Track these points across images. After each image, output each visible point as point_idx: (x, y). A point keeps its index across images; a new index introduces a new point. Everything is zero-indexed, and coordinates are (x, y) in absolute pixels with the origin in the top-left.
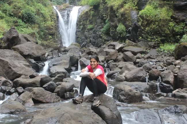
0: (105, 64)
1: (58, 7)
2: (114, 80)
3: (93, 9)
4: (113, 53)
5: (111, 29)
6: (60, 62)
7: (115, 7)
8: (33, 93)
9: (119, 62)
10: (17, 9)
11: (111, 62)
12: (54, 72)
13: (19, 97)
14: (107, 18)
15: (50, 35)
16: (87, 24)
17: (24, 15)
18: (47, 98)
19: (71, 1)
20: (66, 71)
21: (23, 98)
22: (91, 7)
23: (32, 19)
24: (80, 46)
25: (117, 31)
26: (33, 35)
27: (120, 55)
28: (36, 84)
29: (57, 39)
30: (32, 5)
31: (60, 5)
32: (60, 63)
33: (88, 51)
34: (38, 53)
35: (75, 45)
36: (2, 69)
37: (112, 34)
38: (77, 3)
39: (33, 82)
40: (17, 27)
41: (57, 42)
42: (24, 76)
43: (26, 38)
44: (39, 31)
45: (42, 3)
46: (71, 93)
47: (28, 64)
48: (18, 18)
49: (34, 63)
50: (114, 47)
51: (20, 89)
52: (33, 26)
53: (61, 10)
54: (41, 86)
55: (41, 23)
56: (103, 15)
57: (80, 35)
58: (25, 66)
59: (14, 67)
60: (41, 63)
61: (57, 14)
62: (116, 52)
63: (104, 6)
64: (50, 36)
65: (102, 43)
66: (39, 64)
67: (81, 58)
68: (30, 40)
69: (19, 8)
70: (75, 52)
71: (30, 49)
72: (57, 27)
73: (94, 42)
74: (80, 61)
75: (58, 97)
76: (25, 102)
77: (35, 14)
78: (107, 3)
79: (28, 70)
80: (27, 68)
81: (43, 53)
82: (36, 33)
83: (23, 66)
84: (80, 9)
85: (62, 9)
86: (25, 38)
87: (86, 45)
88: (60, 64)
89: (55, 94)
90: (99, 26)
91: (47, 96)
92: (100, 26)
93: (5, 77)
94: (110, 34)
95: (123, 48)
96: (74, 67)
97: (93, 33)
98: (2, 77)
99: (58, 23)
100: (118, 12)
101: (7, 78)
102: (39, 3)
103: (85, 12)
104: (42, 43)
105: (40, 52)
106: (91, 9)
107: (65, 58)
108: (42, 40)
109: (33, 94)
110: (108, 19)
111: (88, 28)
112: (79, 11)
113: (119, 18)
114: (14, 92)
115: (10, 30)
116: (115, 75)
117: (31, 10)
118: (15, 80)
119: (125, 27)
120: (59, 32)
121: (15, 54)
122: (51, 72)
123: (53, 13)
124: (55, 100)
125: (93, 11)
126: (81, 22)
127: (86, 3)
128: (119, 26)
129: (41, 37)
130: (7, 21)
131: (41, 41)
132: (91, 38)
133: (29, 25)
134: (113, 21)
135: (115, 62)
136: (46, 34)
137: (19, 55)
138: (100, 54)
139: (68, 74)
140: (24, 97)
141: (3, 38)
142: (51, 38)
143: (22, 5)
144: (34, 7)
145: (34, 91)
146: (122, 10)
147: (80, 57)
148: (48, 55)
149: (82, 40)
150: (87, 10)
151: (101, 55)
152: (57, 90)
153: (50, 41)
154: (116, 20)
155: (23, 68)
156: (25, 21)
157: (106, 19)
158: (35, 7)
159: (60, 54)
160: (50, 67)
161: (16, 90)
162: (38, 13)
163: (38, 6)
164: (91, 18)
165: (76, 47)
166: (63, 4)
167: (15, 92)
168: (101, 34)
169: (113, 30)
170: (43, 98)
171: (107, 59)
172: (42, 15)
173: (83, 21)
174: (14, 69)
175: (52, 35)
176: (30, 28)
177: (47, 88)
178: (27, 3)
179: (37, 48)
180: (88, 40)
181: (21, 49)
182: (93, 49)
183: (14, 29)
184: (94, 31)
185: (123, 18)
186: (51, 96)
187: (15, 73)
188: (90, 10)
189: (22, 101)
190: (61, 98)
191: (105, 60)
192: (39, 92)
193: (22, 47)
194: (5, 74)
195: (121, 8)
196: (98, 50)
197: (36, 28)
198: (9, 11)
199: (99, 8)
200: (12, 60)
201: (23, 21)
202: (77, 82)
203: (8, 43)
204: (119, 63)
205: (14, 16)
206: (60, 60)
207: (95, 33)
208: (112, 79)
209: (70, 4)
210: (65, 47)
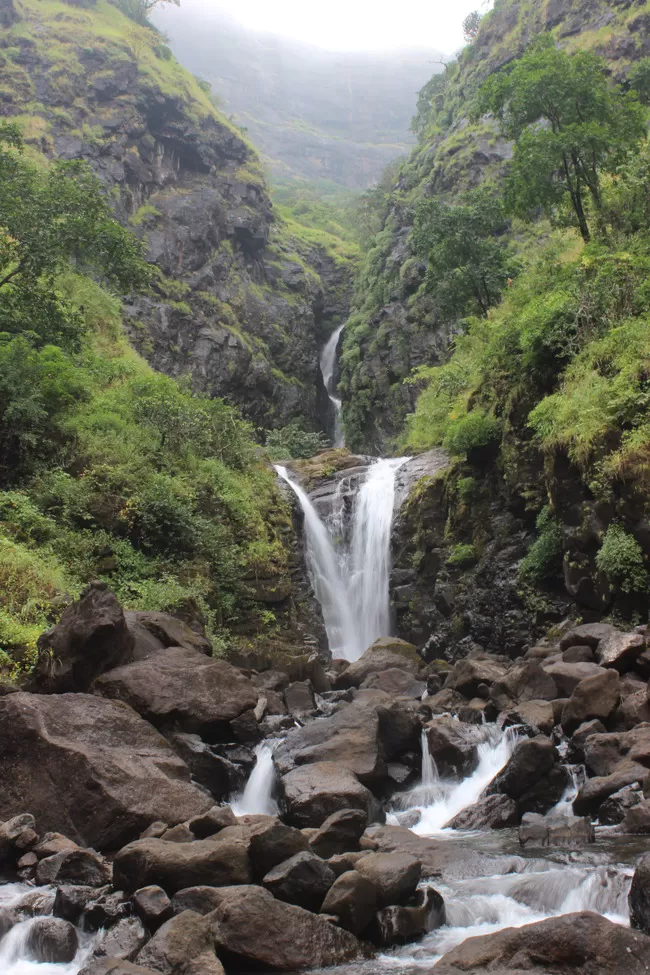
0: (557, 742)
1: (300, 470)
2: (621, 829)
3: (466, 468)
4: (593, 685)
5: (566, 558)
6: (330, 744)
7: (578, 450)
8: (216, 918)
9: (629, 728)
10: (108, 494)
11: (588, 732)
12: (305, 798)
13: (150, 944)
14: (541, 507)
15: (269, 605)
16: (445, 539)
17: (142, 516)
18: (290, 942)
19: (355, 437)
20: (365, 789)
21: (171, 948)
22: (456, 459)
23: (178, 533)
24: (419, 652)
25: (600, 564)
26: (185, 611)
27: (629, 689)
28: (232, 868)
29: (300, 626)
30: (177, 468)
31: (304, 457)
32: (331, 750)
33: (463, 679)
34: (217, 703)
35: (392, 648)
36: (59, 795)
37: (575, 583)
38: (385, 441)
39: (212, 859)
40: (110, 577)
41: (302, 640)
42: (165, 826)
43: (158, 628)
44: (214, 589)
45: (225, 456)
46: (408, 908)
47: (178, 762)
48: (114, 536)
49: (204, 755)
50: (591, 649)
51: (152, 898)
52: (185, 566)
53: (313, 483)
54: (256, 878)
55: (224, 552)
56: (522, 494)
57: (415, 599)
58: (164, 776)
59: (113, 782)
60: (234, 752)
61: (295, 502)
62: (610, 676)
63: (519, 448)
64: (266, 613)
65: (524, 633)
66: (226, 757)
67: (430, 718)
68: (179, 639)
69: (117, 488)
70: (396, 684)
71: (179, 683)
72: (299, 568)
73: (488, 631)
74: (430, 735)
75: (346, 938)
76: (182, 968)
77: (194, 512)
78: (535, 432)
79: (182, 795)
80: (175, 783)
81: (243, 703)
82: (201, 602)
83: (156, 773)
84: (403, 469)
85: (315, 475)
86: (155, 630)
87: (444, 645)
88: (333, 754)
89: (327, 917)
90: (506, 545)
91: (292, 930)
92: (510, 549)
93: (70, 835)
94: (567, 584)
95: (643, 655)
96: (404, 764)
97: (479, 585)
98: (57, 834)
99: (302, 547)
100: (595, 472)
101: (79, 837)
102: (209, 455)
103: (428, 483)
104: (229, 648)
105: (230, 696)
106: (457, 465)
107: (355, 724)
108: (232, 634)
109: (217, 924)
110: (547, 509)
111: (449, 561)
112: (403, 481)
113: (605, 504)
114: (120, 916)
115: (82, 596)
116: (619, 800)
117: (171, 495)
118: (126, 850)
119: (639, 543)
120: (309, 591)
121: (117, 714)
122: (288, 800)
123: (274, 498)
124: (333, 951)
125: (466, 475)
126: (414, 531)
127: (430, 438)
128: (607, 541)
129: (223, 620)
130: (65, 549)
131: (227, 639)
132: (469, 609)
133: (165, 565)
134: (574, 519)
135: (609, 730)
136: (250, 603)
137: (135, 719)
138: (528, 691)
139: (374, 804)
140: (175, 943)
141: (51, 637)
142: (272, 623)
143: (132, 472)
144: (185, 475)
145: (226, 905)
146: (615, 462)
147: (428, 712)
148: (267, 711)
149: (422, 624)
150: (436, 473)
151: (531, 698)
152: (336, 895)
153: (270, 639)
154: (587, 513)
155: (156, 785)
156: (148, 545)
157: (538, 511)
158: (192, 477)
159: (323, 702)
160: (280, 772)
161: (134, 900)
162: (207, 503)
163: (207, 470)
164: (462, 508)
165: (396, 658)
166: (318, 453)
167: (126, 913)
168: (520, 586)
169: (579, 561)
170: (270, 942)
171: (564, 718)
172: (224, 513)
173: (425, 527)
174: (113, 793)
175: (278, 604)
176: (171, 579)
177: (283, 887)
178: (153, 461)
179: (214, 679)
180: (457, 620)
181: (140, 685)
182: (488, 668)
183: (102, 587)
184: (482, 575)
185: (622, 502)
186: (312, 928)
187: (121, 812)
188: (453, 472)
189: (170, 963)
190: (361, 937)
191: (556, 723)
192: (247, 915)
193: (140, 677)
194: (69, 821)
195: (609, 453)
196: (517, 671)
197: (199, 578)
198: (75, 504)
199: (499, 458)
200: (102, 746)
201: (136, 546)
202: (432, 848)
203: (73, 660)
204: (632, 734)
205: (94, 526)
206: (330, 732)
207: (489, 585)
208: (604, 822)
209: (355, 451)
210: (343, 663)
